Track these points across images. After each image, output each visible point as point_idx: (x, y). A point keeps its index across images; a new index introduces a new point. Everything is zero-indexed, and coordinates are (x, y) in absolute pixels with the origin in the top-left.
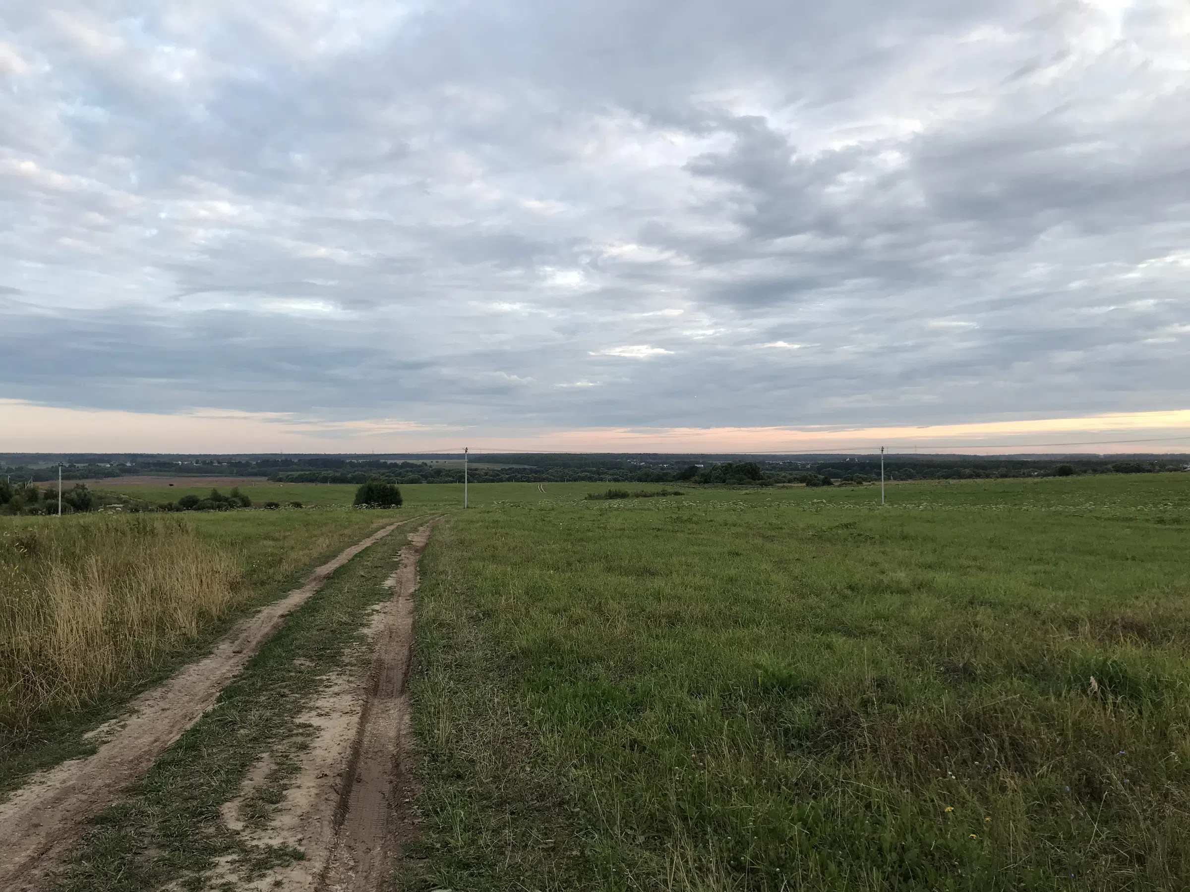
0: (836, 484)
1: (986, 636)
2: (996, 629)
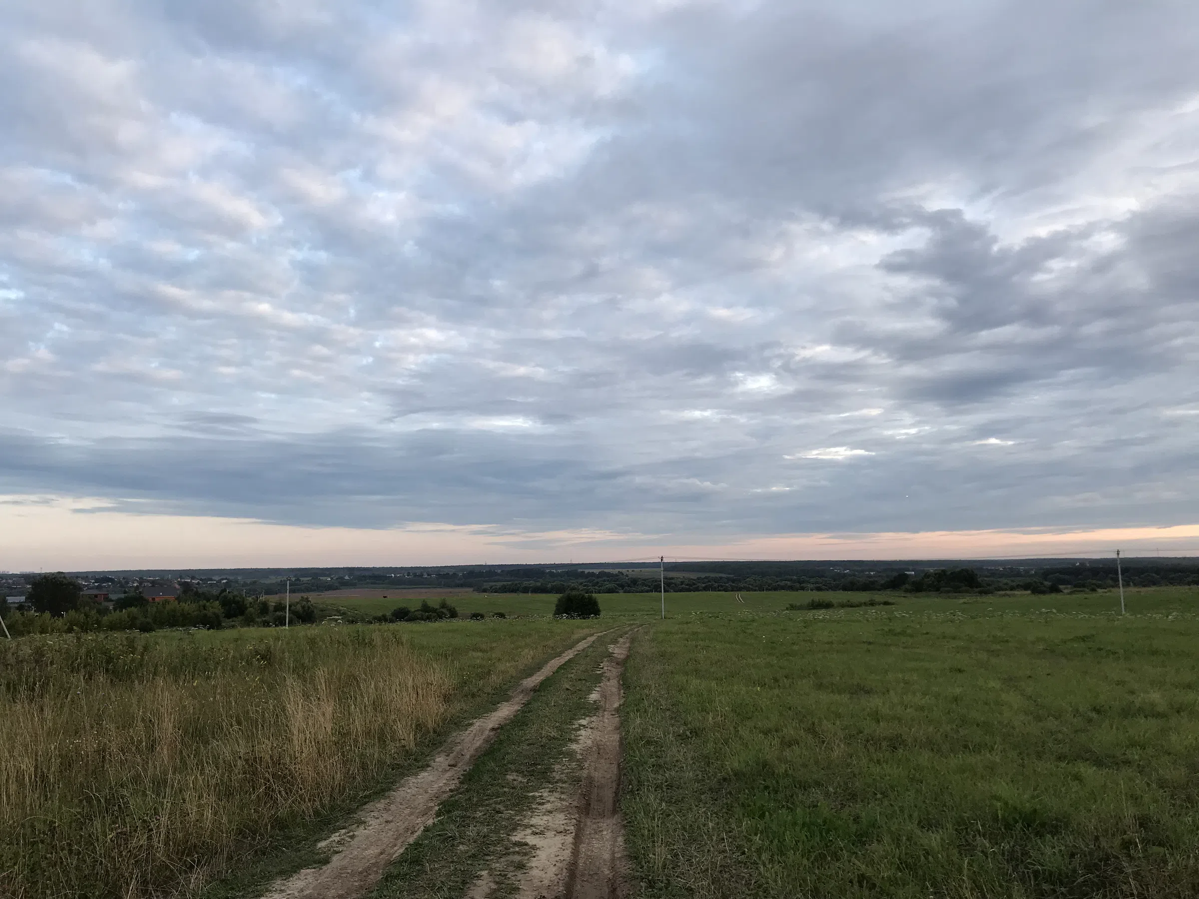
0: (1066, 591)
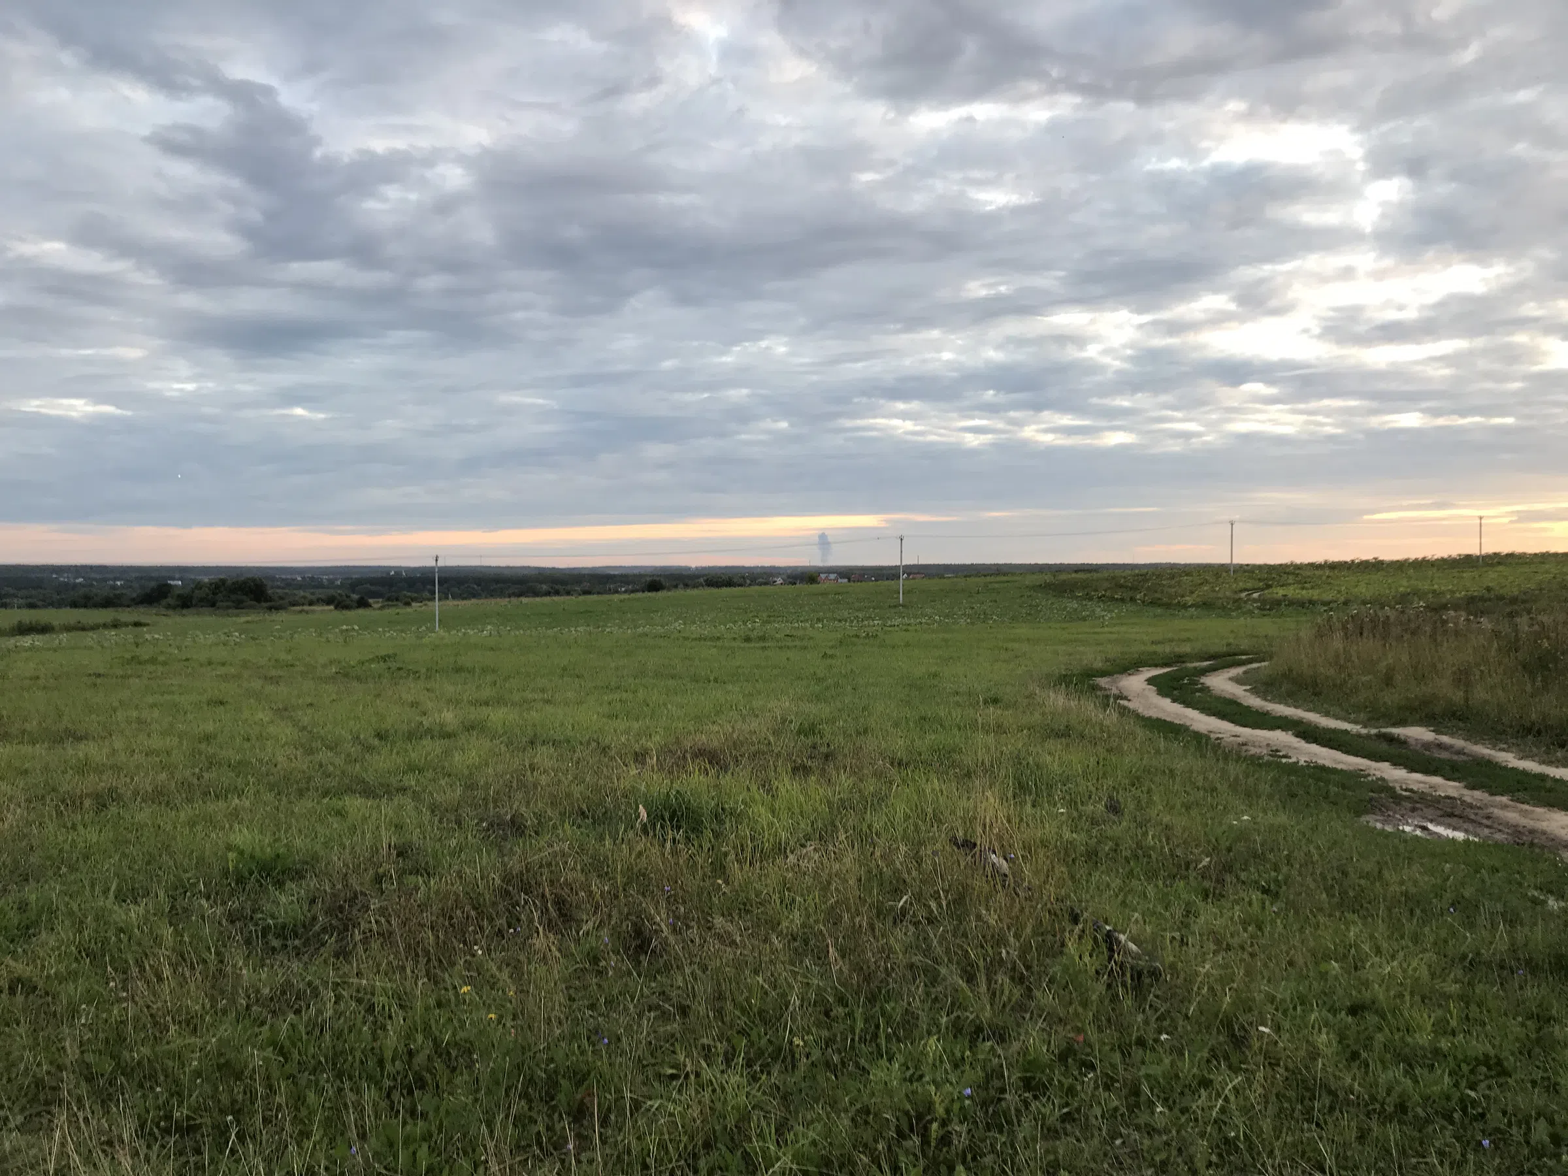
1: (544, 780)
2: (556, 771)
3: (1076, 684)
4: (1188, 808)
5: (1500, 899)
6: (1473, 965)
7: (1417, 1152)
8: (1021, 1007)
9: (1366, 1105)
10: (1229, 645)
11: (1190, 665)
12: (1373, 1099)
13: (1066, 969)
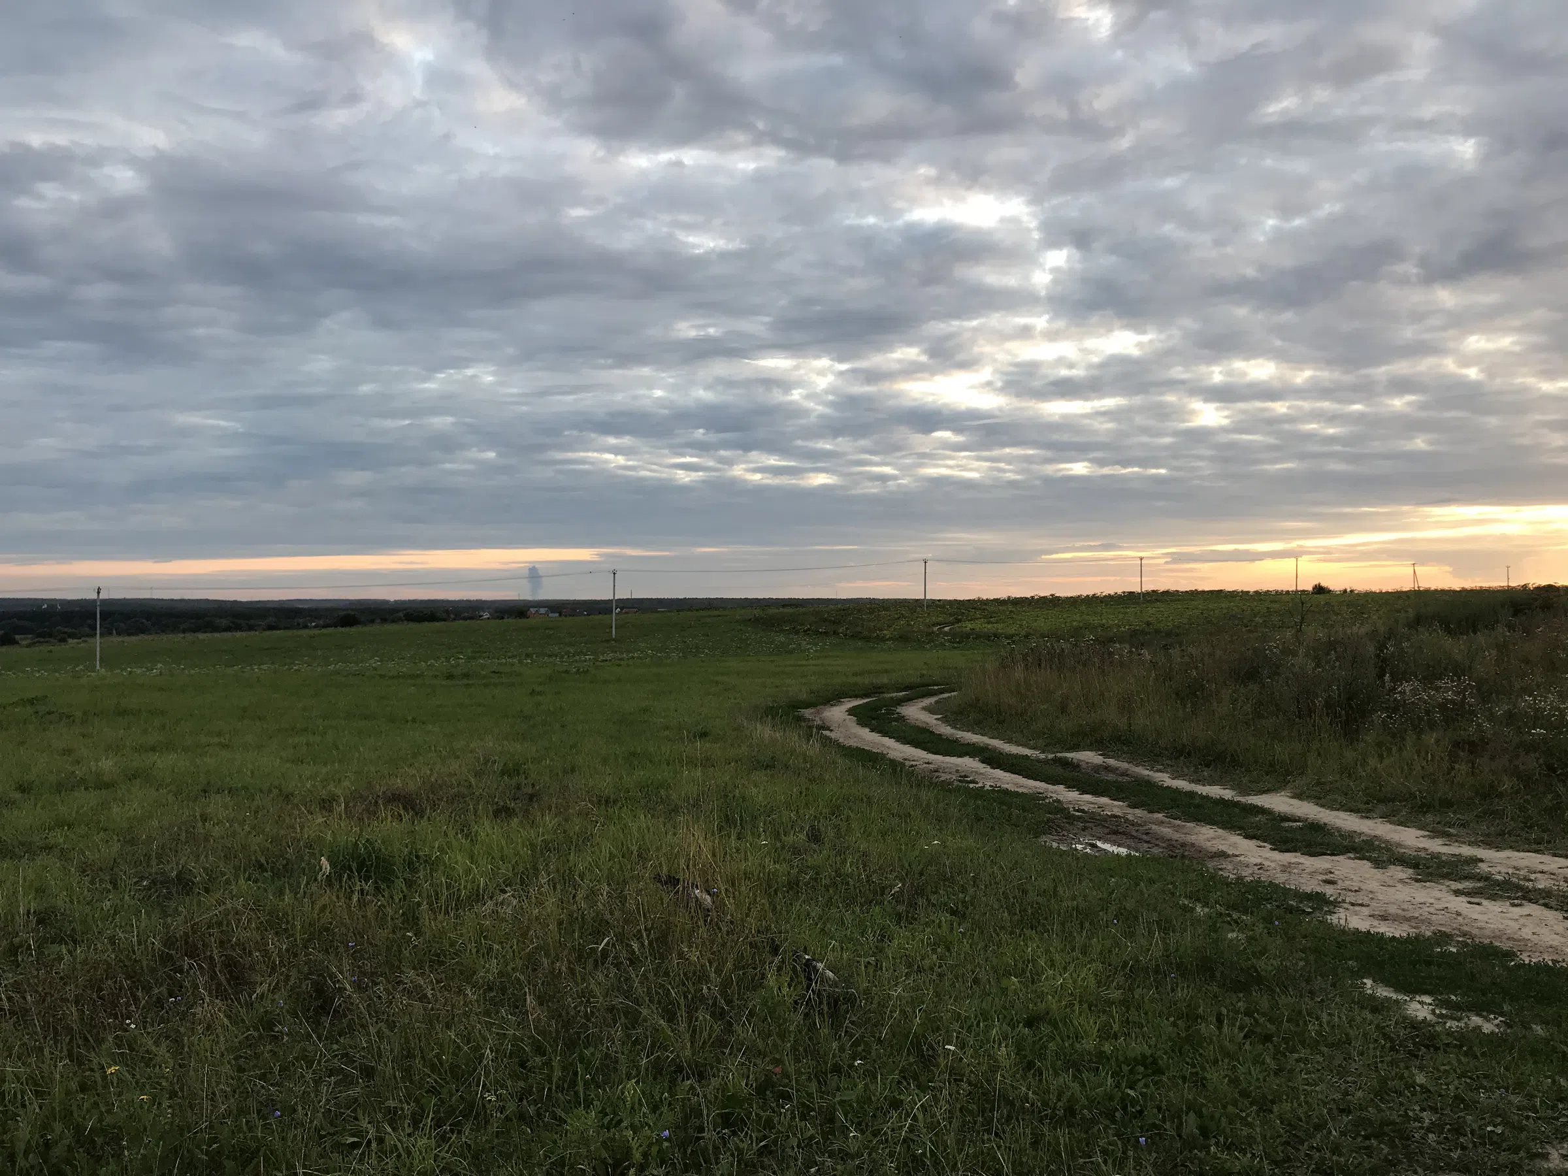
1: (217, 831)
2: (231, 821)
3: (781, 716)
4: (884, 834)
5: (1155, 909)
6: (1134, 972)
7: (1084, 1152)
8: (722, 1043)
9: (1040, 1112)
10: (922, 676)
11: (887, 696)
12: (1045, 1104)
13: (764, 1003)
